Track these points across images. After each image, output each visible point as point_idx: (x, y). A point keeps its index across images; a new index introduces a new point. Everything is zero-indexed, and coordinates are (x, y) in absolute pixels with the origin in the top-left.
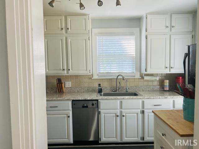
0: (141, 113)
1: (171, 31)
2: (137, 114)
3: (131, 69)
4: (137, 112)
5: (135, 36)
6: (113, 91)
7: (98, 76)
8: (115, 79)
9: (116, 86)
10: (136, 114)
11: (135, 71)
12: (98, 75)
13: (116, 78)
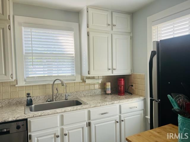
0: (87, 126)
1: (112, 30)
2: (83, 128)
3: (70, 72)
4: (82, 126)
5: (73, 32)
6: (49, 101)
7: (25, 83)
8: (50, 84)
9: (52, 93)
10: (81, 129)
11: (75, 74)
12: (25, 81)
13: (52, 83)
